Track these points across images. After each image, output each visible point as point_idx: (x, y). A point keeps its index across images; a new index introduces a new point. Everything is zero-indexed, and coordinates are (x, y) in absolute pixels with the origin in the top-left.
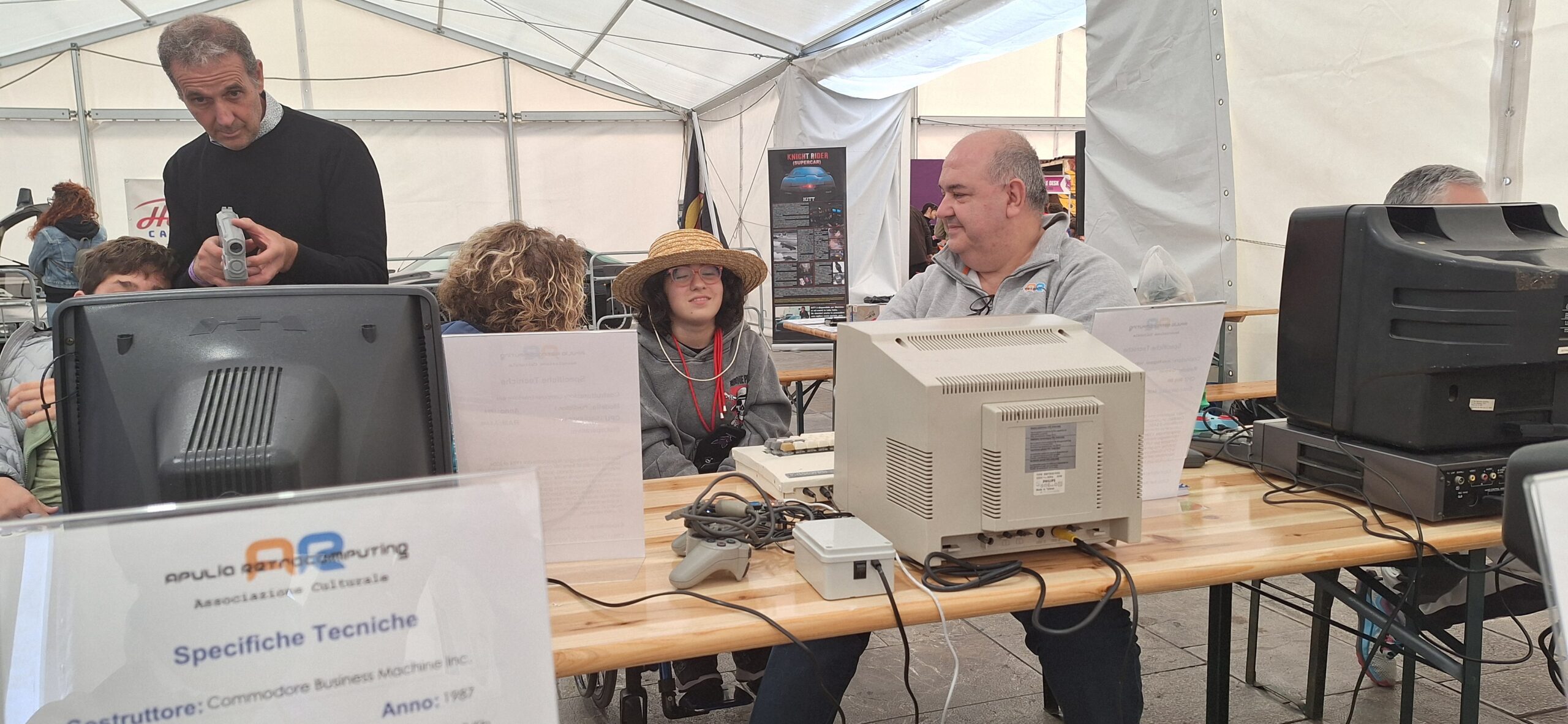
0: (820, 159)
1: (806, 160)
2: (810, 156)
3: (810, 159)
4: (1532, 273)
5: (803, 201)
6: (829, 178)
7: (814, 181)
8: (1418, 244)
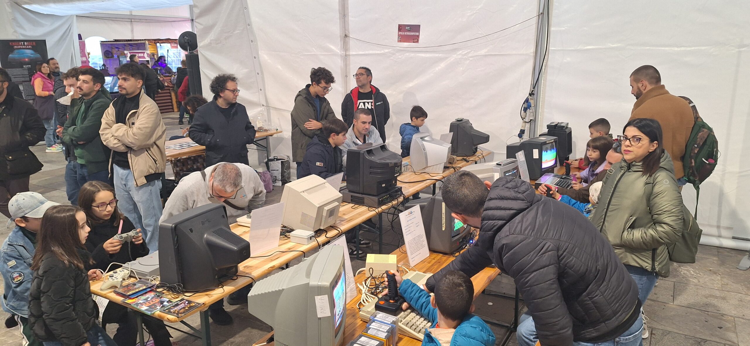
0: (31, 46)
1: (22, 45)
2: (24, 44)
3: (24, 45)
4: (391, 163)
5: (23, 67)
6: (38, 56)
7: (28, 57)
8: (373, 158)
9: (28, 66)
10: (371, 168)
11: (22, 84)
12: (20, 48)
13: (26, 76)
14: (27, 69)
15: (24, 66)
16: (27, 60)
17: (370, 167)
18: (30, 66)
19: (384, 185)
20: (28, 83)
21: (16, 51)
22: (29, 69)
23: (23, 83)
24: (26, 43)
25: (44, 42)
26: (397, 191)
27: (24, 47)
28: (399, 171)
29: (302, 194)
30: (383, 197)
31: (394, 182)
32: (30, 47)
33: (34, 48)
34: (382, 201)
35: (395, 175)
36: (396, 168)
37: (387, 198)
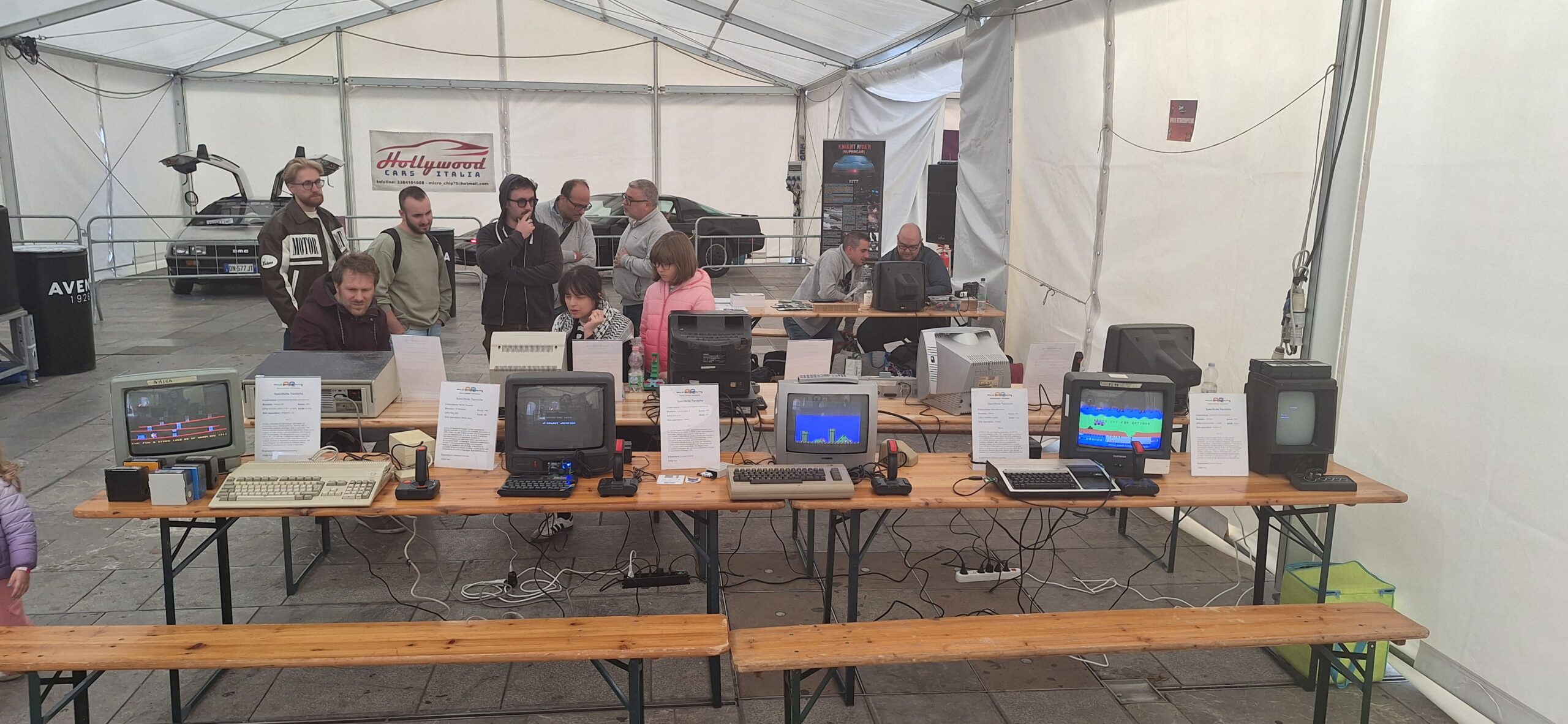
0: (865, 150)
1: (854, 149)
2: (856, 146)
3: (856, 149)
6: (871, 165)
9: (855, 181)
11: (843, 207)
12: (851, 154)
13: (850, 195)
14: (853, 185)
15: (850, 181)
16: (855, 171)
18: (858, 181)
20: (850, 206)
21: (845, 158)
22: (855, 185)
23: (845, 206)
24: (858, 146)
25: (883, 144)
27: (855, 151)
32: (862, 151)
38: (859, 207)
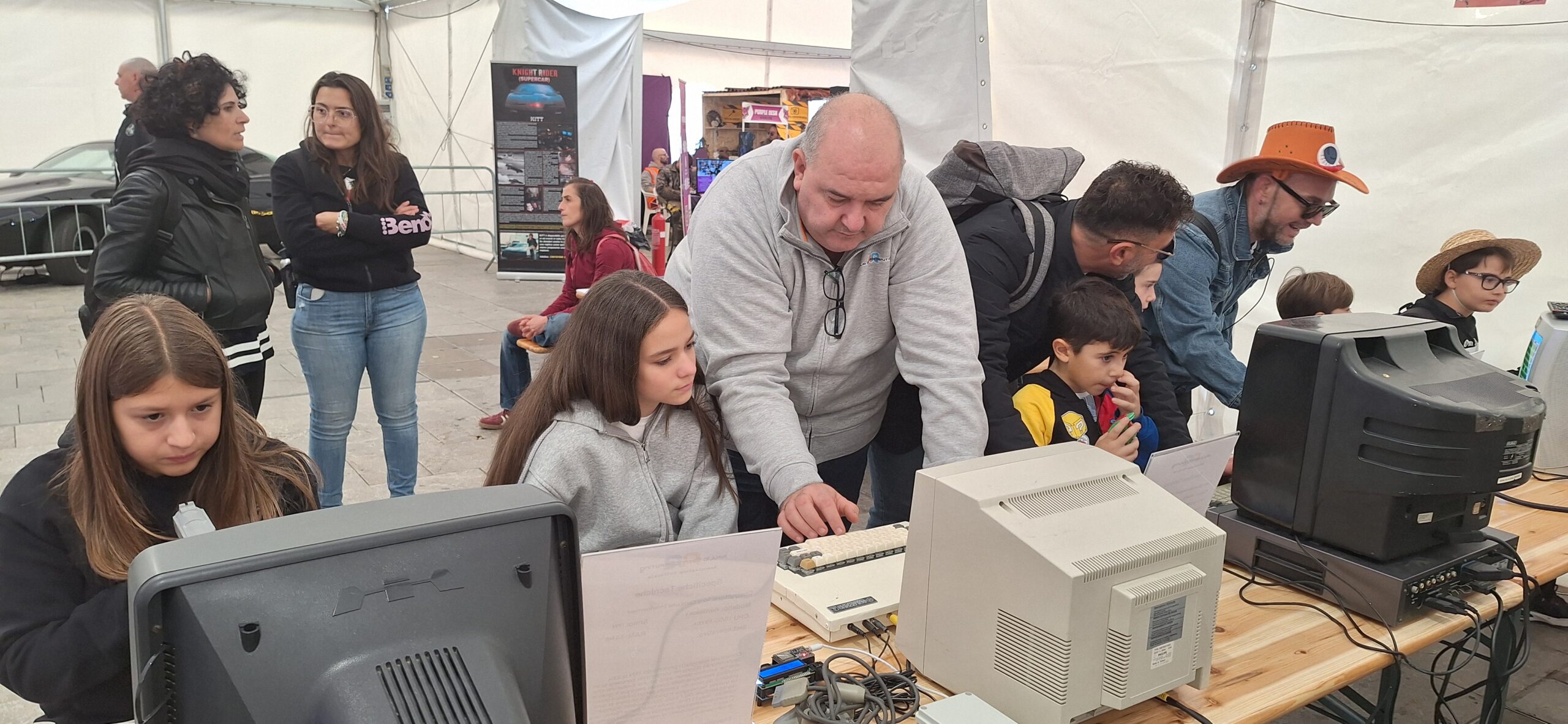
0: (549, 77)
1: (533, 76)
2: (537, 72)
3: (537, 75)
4: (1487, 417)
5: (529, 120)
6: (559, 98)
7: (542, 100)
8: (1385, 378)
9: (538, 118)
10: (1367, 423)
11: (523, 153)
12: (530, 82)
13: (533, 138)
14: (536, 124)
15: (532, 119)
16: (538, 105)
17: (1367, 420)
18: (542, 118)
19: (1425, 518)
20: (534, 152)
21: (522, 87)
22: (539, 124)
23: (526, 152)
24: (540, 71)
25: (573, 70)
26: (1492, 556)
27: (536, 79)
28: (1520, 463)
29: (996, 513)
30: (1428, 577)
31: (1476, 510)
32: (547, 79)
33: (553, 83)
34: (1422, 595)
35: (1500, 481)
36: (1509, 444)
37: (1445, 586)
38: (547, 153)
